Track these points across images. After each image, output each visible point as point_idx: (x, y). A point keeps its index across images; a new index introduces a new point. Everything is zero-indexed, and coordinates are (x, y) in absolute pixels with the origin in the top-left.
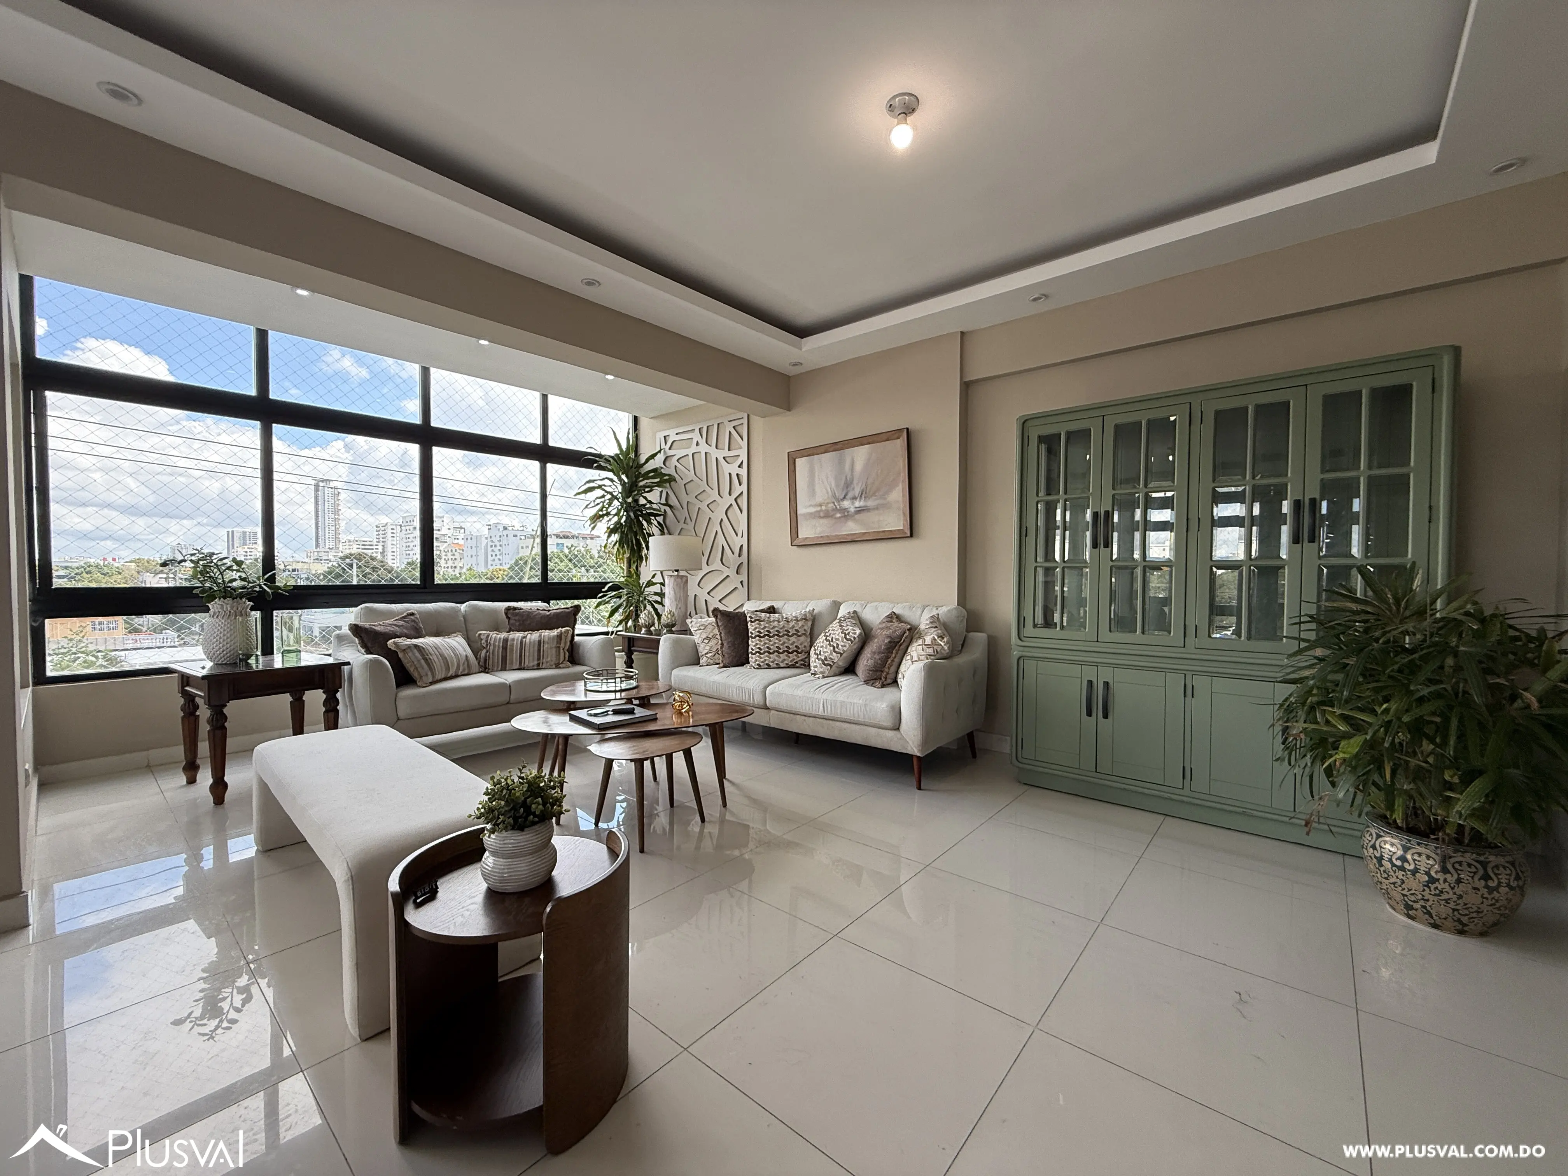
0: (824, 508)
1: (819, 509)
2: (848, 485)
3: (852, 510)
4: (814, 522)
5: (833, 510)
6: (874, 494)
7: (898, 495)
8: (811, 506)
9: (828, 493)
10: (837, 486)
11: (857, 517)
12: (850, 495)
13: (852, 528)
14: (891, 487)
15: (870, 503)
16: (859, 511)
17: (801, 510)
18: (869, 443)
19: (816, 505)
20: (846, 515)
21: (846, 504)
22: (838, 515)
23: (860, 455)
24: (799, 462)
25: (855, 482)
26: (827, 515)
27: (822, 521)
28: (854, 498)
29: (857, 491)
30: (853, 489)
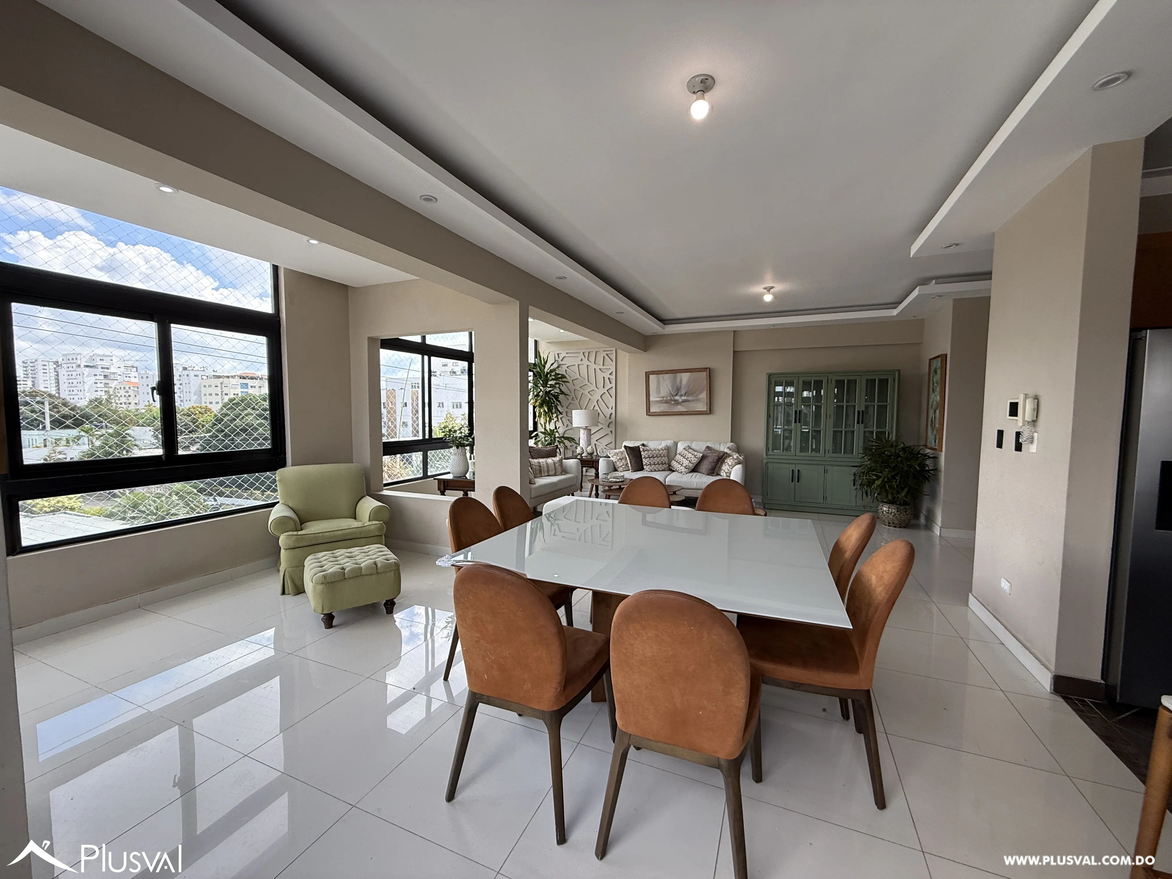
0: (665, 399)
1: (662, 399)
2: (678, 390)
3: (680, 400)
4: (659, 405)
5: (670, 400)
6: (692, 395)
7: (704, 396)
8: (658, 397)
9: (667, 392)
10: (672, 389)
11: (682, 404)
12: (679, 394)
13: (680, 408)
14: (701, 393)
15: (690, 398)
16: (684, 401)
17: (652, 399)
18: (690, 372)
19: (660, 397)
20: (677, 403)
21: (677, 398)
22: (673, 402)
23: (685, 377)
24: (652, 377)
25: (682, 388)
26: (666, 402)
27: (665, 405)
28: (682, 395)
29: (683, 392)
30: (681, 391)
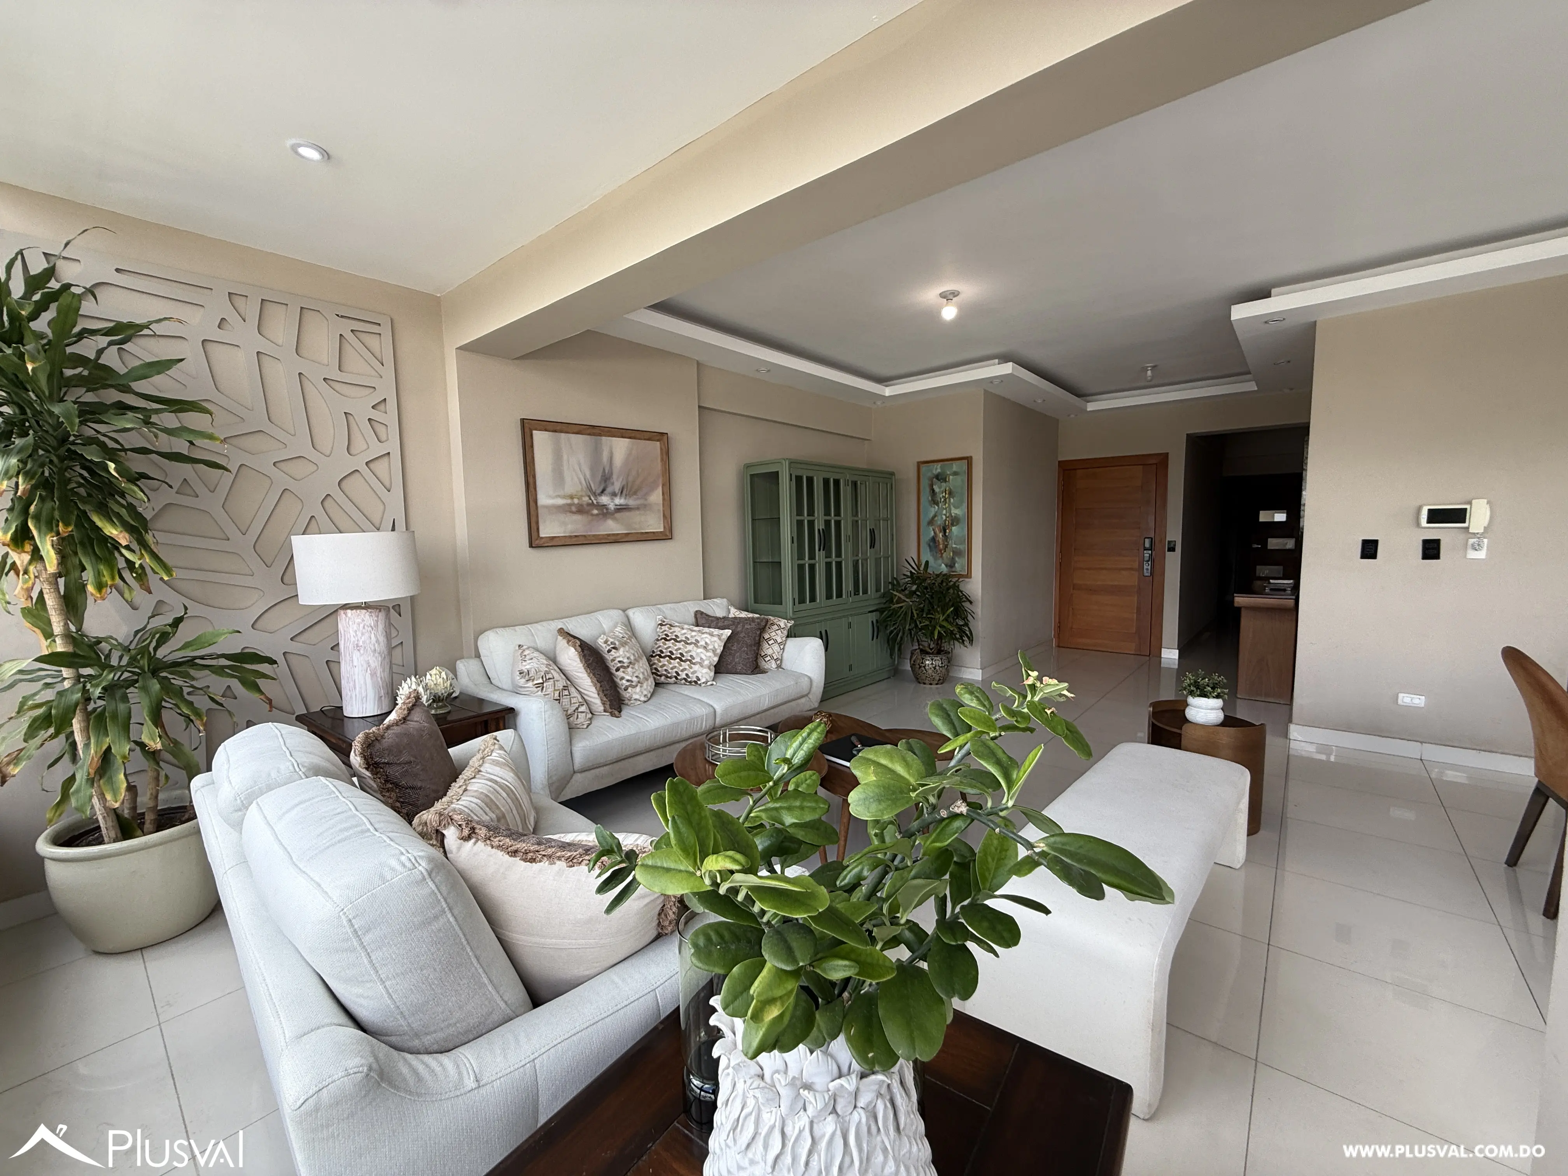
0: (576, 501)
1: (569, 501)
2: (606, 479)
3: (612, 507)
4: (562, 517)
5: (588, 505)
6: (635, 493)
7: (656, 497)
8: (559, 496)
9: (581, 483)
10: (593, 475)
11: (618, 515)
12: (609, 490)
13: (612, 527)
14: (652, 489)
15: (631, 502)
16: (620, 509)
17: (544, 499)
18: (630, 438)
19: (564, 497)
20: (605, 512)
21: (604, 500)
22: (595, 512)
23: (620, 448)
24: (540, 438)
25: (615, 476)
26: (581, 510)
27: (578, 517)
28: (614, 495)
29: (617, 487)
30: (613, 484)
